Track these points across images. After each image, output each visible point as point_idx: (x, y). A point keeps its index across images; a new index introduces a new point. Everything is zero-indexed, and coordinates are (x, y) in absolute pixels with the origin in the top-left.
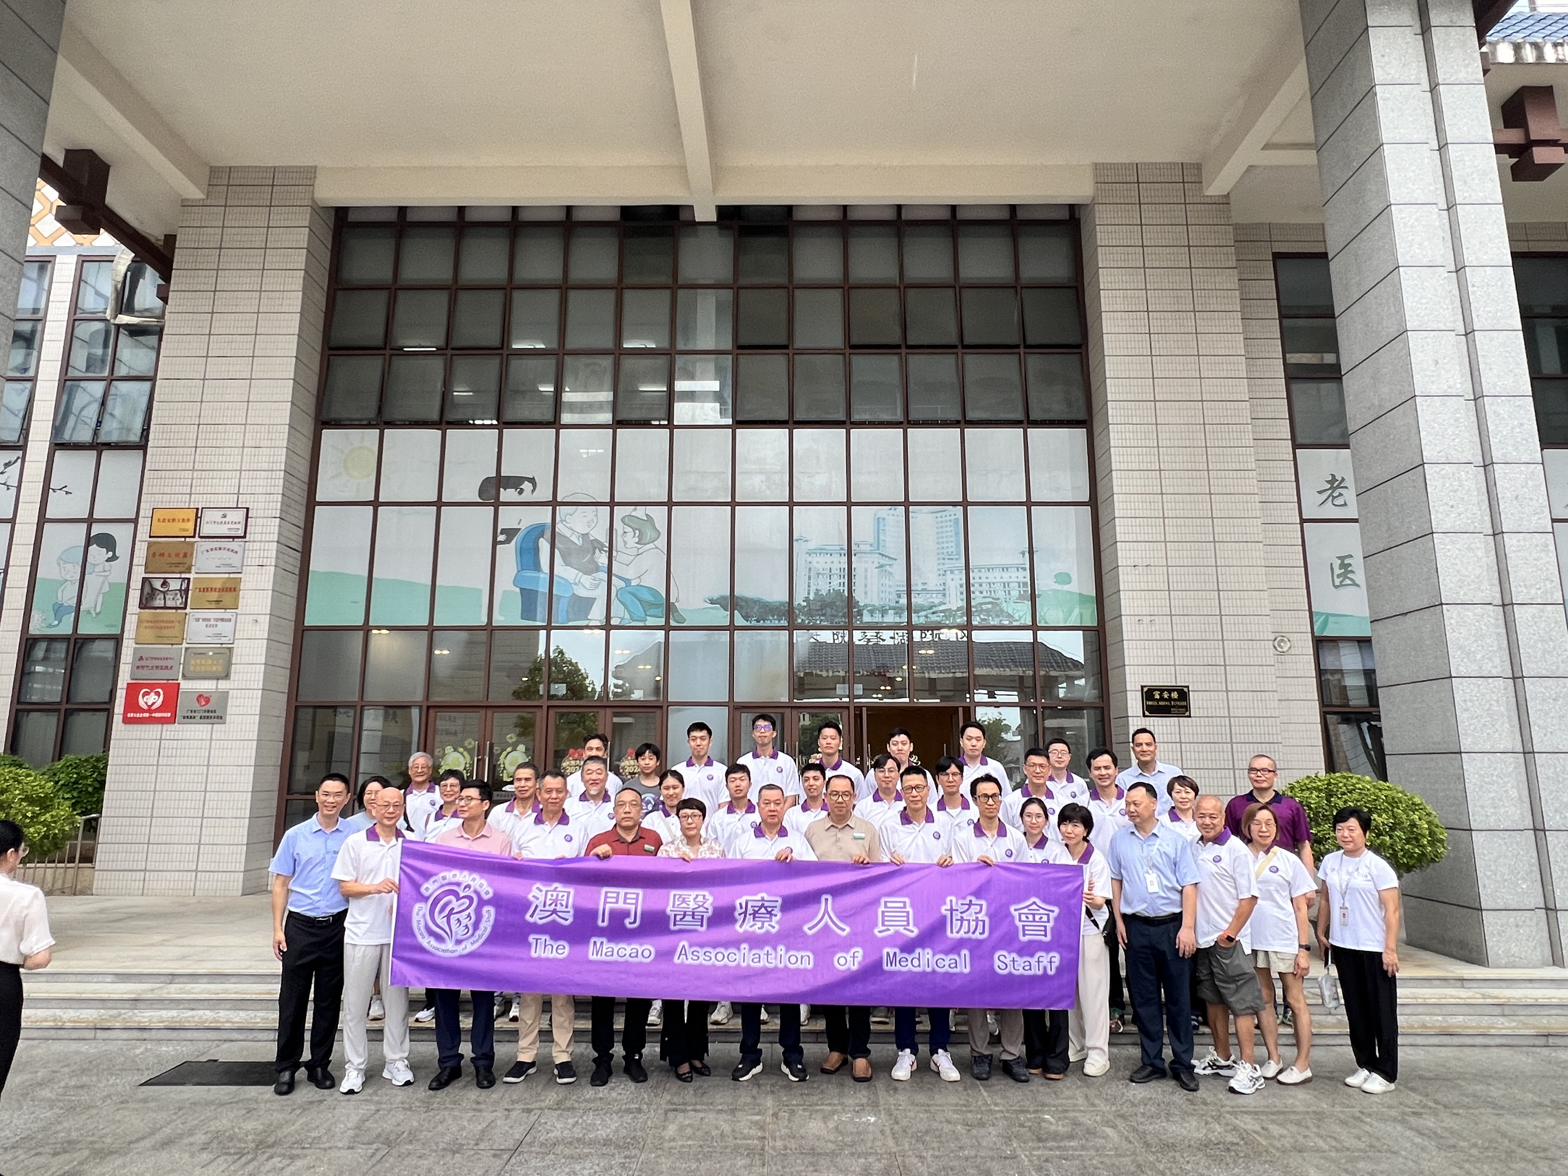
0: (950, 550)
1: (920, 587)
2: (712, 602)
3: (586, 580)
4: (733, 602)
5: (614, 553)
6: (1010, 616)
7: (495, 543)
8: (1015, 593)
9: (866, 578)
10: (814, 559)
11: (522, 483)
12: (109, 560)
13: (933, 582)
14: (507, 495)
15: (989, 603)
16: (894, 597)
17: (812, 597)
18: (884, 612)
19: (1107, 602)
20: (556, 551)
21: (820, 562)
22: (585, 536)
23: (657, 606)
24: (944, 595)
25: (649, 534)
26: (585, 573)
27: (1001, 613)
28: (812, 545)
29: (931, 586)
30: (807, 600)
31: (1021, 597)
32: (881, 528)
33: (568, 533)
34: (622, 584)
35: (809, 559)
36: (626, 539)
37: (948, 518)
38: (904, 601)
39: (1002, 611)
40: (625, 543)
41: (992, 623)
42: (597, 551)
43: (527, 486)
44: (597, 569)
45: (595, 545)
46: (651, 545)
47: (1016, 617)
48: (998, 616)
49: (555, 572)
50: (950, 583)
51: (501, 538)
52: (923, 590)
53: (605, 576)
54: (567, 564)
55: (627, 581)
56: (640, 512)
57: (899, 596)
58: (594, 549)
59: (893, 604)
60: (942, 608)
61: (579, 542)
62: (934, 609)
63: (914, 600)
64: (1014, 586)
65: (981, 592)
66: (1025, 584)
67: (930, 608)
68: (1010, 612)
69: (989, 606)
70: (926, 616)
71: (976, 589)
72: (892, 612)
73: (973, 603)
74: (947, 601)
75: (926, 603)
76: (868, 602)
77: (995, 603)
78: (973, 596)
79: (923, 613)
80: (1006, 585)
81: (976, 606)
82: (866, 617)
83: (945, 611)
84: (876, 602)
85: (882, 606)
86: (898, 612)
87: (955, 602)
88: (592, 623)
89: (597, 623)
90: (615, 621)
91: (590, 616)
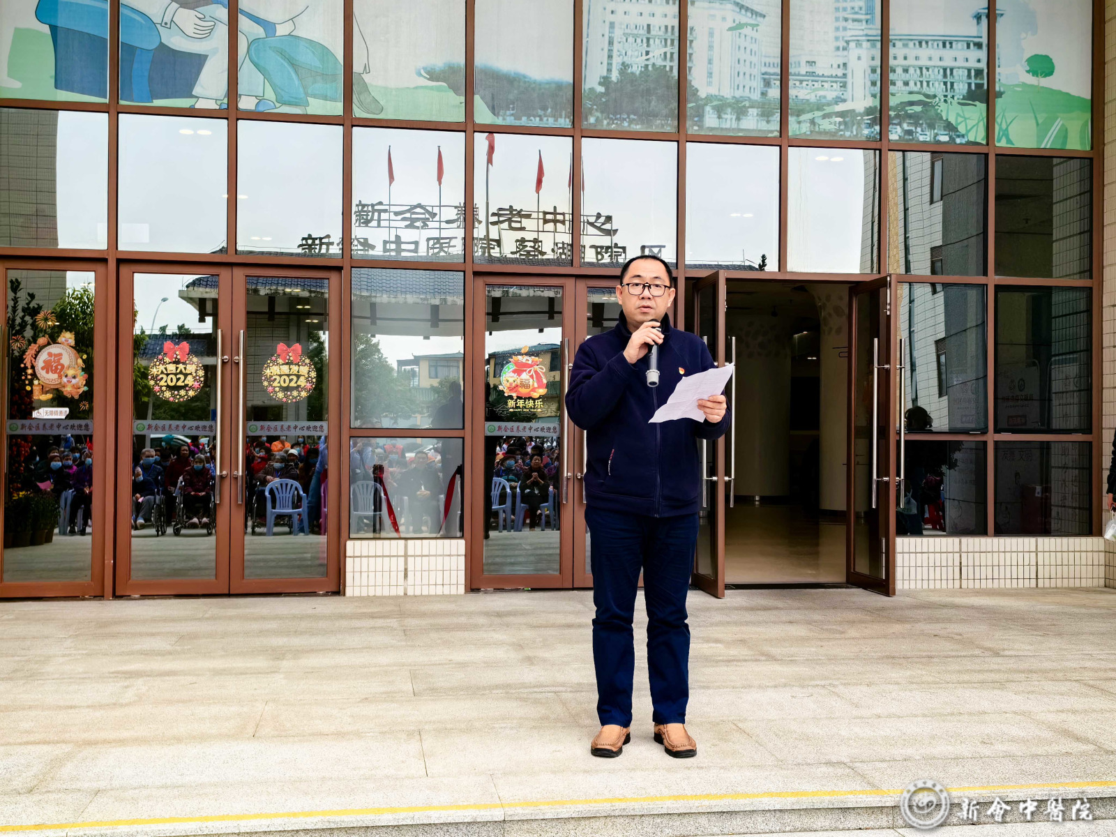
1: (803, 69)
2: (433, 75)
3: (187, 18)
4: (470, 79)
6: (951, 128)
8: (961, 88)
9: (711, 47)
13: (826, 61)
15: (917, 103)
16: (758, 84)
17: (615, 76)
18: (741, 112)
19: (1108, 110)
21: (630, 13)
23: (328, 77)
24: (844, 85)
27: (936, 121)
29: (820, 69)
30: (605, 81)
31: (971, 96)
34: (259, 31)
35: (611, 5)
38: (774, 93)
39: (938, 118)
47: (962, 129)
48: (931, 126)
50: (853, 64)
52: (809, 74)
53: (224, 14)
55: (268, 27)
57: (767, 84)
59: (756, 96)
60: (840, 108)
62: (828, 110)
63: (792, 92)
64: (960, 74)
65: (906, 84)
66: (979, 73)
67: (819, 107)
68: (952, 120)
69: (918, 109)
70: (813, 122)
71: (897, 76)
72: (753, 112)
73: (893, 101)
74: (847, 95)
75: (812, 98)
76: (713, 91)
77: (927, 103)
78: (892, 89)
79: (808, 116)
80: (947, 72)
81: (895, 109)
82: (711, 121)
83: (841, 114)
84: (727, 93)
85: (738, 101)
86: (765, 115)
87: (861, 99)
88: (201, 104)
89: (212, 105)
90: (246, 104)
91: (197, 91)
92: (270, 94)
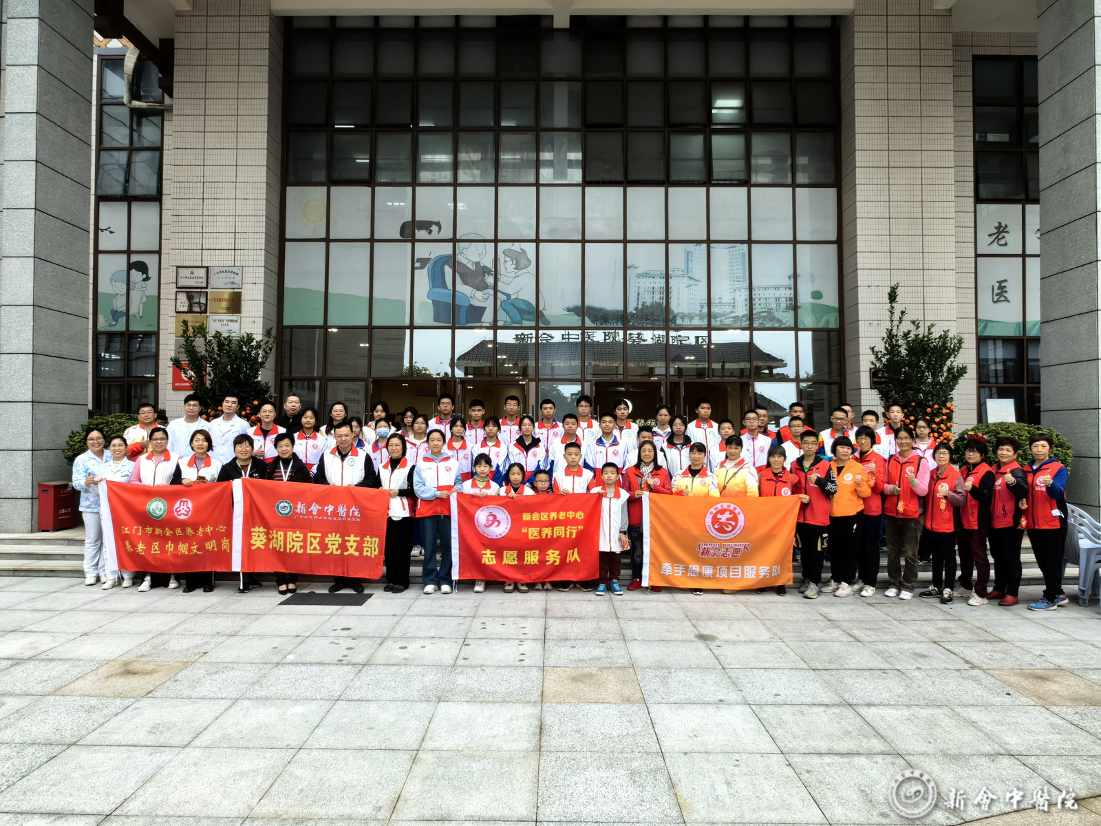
0: (738, 275)
1: (717, 301)
2: (569, 310)
3: (479, 294)
4: (582, 310)
5: (499, 276)
6: (780, 321)
7: (413, 269)
8: (783, 305)
9: (679, 294)
10: (642, 280)
11: (431, 226)
12: (144, 280)
13: (727, 298)
14: (421, 234)
15: (765, 312)
16: (698, 308)
17: (640, 307)
18: (691, 318)
19: (846, 311)
20: (457, 275)
21: (647, 283)
22: (477, 264)
23: (529, 313)
24: (734, 307)
25: (523, 263)
26: (478, 290)
27: (773, 319)
28: (640, 271)
29: (724, 300)
30: (636, 309)
31: (788, 308)
32: (690, 258)
33: (465, 262)
34: (505, 298)
35: (638, 280)
36: (506, 267)
37: (738, 252)
38: (705, 310)
39: (774, 317)
40: (506, 269)
41: (767, 326)
42: (486, 275)
43: (434, 228)
44: (486, 287)
45: (485, 270)
46: (525, 271)
47: (784, 321)
48: (771, 321)
49: (457, 289)
50: (737, 298)
51: (417, 265)
52: (720, 303)
53: (492, 292)
54: (465, 283)
55: (508, 296)
56: (516, 247)
57: (702, 307)
58: (484, 273)
59: (698, 312)
60: (733, 315)
61: (472, 267)
62: (727, 316)
63: (712, 310)
64: (783, 300)
65: (760, 305)
66: (790, 299)
67: (724, 315)
68: (780, 318)
69: (765, 314)
70: (721, 321)
71: (756, 302)
72: (696, 318)
73: (754, 312)
74: (736, 310)
75: (721, 312)
76: (680, 311)
77: (770, 312)
78: (754, 307)
79: (719, 319)
80: (777, 299)
81: (756, 314)
82: (679, 321)
83: (734, 317)
84: (686, 311)
85: (690, 314)
86: (701, 318)
87: (742, 310)
88: (484, 325)
89: (488, 325)
90: (500, 324)
91: (482, 320)
92: (509, 320)
